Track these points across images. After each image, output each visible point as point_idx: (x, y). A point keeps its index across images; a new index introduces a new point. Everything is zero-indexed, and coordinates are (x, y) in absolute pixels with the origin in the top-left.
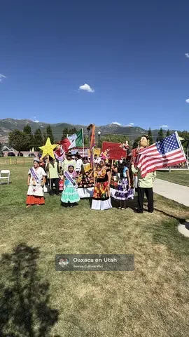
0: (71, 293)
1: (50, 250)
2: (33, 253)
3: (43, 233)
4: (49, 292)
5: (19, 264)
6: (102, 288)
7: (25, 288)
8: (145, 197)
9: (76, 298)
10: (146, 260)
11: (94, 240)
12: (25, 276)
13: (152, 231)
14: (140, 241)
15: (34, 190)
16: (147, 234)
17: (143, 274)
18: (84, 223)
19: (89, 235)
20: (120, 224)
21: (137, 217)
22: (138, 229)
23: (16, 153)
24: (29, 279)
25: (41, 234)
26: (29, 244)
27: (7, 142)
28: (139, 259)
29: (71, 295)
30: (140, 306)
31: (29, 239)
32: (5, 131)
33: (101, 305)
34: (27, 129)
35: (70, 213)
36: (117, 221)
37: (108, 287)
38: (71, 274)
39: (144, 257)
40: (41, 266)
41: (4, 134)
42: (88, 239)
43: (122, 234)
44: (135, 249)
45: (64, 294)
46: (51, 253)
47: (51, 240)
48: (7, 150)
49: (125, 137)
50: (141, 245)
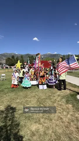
0: (29, 128)
1: (20, 108)
2: (13, 110)
3: (18, 101)
4: (19, 128)
5: (7, 115)
6: (43, 126)
7: (9, 126)
8: (62, 83)
9: (31, 131)
10: (63, 112)
11: (40, 103)
12: (9, 120)
13: (65, 98)
14: (60, 103)
15: (14, 82)
16: (63, 100)
17: (61, 118)
18: (36, 96)
19: (38, 101)
20: (51, 96)
21: (59, 92)
22: (59, 98)
23: (9, 67)
24: (11, 122)
25: (17, 101)
26: (12, 106)
27: (5, 63)
28: (60, 111)
29: (29, 129)
30: (60, 134)
31: (12, 104)
32: (4, 58)
33: (42, 134)
34: (13, 57)
35: (30, 91)
36: (50, 94)
37: (45, 125)
38: (29, 119)
39: (62, 110)
40: (16, 116)
41: (4, 60)
42: (38, 103)
43: (52, 100)
44: (58, 107)
45: (26, 129)
46: (21, 110)
47: (21, 104)
48: (5, 66)
49: (53, 58)
50: (61, 105)
